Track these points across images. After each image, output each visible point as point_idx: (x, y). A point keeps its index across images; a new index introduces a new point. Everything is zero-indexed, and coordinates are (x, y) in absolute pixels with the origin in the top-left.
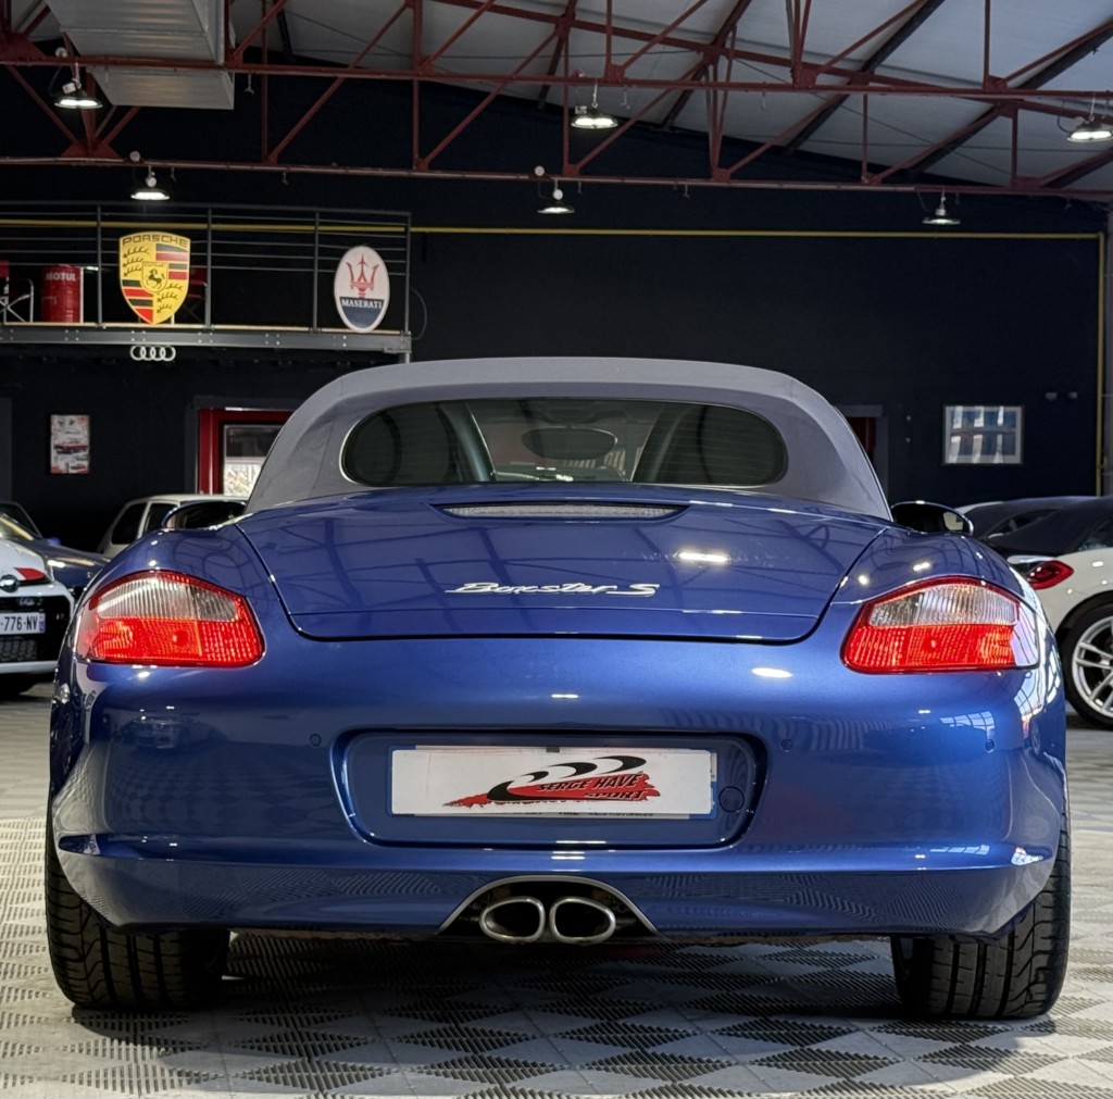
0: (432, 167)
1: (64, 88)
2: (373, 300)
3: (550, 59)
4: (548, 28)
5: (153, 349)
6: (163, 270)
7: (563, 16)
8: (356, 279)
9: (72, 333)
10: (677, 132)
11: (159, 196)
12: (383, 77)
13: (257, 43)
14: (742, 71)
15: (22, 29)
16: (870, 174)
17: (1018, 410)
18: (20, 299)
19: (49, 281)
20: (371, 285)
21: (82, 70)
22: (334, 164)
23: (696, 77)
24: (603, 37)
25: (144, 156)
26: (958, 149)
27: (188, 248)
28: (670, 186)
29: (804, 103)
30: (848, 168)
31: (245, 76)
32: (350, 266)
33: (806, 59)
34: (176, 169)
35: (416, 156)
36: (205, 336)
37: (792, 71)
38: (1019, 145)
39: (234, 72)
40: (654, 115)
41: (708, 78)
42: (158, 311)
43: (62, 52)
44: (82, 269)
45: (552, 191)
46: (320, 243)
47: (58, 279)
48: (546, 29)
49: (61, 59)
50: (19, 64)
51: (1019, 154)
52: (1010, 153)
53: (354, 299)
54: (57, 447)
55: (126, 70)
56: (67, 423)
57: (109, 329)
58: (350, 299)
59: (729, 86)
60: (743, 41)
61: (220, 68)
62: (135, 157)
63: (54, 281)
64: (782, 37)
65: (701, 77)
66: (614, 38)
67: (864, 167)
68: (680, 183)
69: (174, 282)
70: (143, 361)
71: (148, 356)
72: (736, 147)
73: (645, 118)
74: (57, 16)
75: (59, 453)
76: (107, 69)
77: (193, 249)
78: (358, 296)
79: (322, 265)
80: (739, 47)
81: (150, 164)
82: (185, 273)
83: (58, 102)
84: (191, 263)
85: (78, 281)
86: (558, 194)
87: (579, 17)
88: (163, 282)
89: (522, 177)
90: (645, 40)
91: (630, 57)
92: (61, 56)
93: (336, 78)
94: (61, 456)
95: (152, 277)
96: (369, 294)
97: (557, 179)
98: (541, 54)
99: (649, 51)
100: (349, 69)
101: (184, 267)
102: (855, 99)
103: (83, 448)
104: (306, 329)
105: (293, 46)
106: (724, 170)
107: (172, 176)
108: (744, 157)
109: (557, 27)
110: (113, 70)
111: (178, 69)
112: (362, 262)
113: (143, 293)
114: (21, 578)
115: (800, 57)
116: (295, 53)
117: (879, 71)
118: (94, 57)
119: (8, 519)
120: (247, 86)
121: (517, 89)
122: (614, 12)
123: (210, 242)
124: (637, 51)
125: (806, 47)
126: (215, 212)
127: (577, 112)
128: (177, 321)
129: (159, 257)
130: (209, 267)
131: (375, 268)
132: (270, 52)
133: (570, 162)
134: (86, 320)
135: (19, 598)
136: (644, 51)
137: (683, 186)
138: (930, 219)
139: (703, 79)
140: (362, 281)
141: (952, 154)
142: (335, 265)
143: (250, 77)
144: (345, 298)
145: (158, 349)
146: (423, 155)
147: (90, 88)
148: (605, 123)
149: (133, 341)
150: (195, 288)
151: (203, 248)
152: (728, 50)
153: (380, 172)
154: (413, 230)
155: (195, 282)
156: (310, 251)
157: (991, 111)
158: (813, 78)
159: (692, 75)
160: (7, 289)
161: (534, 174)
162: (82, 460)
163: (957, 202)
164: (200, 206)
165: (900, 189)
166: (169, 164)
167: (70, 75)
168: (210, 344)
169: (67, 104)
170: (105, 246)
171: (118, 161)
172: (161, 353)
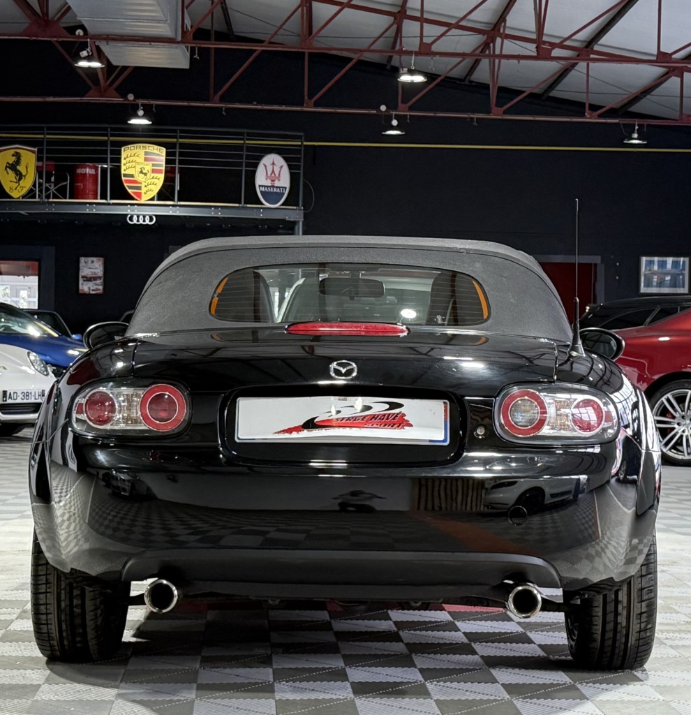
0: (316, 104)
1: (81, 54)
2: (279, 187)
3: (392, 40)
4: (392, 19)
5: (141, 217)
6: (148, 167)
7: (399, 12)
8: (269, 174)
9: (91, 206)
10: (473, 84)
11: (145, 122)
12: (280, 49)
13: (206, 25)
14: (510, 47)
15: (55, 19)
16: (590, 112)
17: (687, 260)
18: (61, 185)
19: (78, 174)
20: (279, 178)
21: (93, 43)
22: (255, 103)
23: (482, 51)
24: (418, 24)
25: (136, 97)
26: (648, 97)
27: (164, 154)
28: (466, 118)
29: (551, 67)
30: (576, 107)
31: (194, 48)
32: (265, 166)
33: (545, 39)
34: (157, 105)
35: (306, 98)
36: (172, 210)
37: (537, 48)
38: (684, 95)
39: (189, 45)
40: (458, 73)
42: (145, 193)
43: (79, 32)
44: (100, 166)
45: (392, 120)
46: (247, 151)
47: (84, 172)
48: (386, 21)
49: (80, 37)
50: (55, 39)
51: (684, 99)
52: (678, 100)
53: (267, 187)
54: (83, 277)
55: (120, 44)
56: (90, 262)
57: (114, 204)
58: (265, 186)
59: (502, 56)
60: (509, 28)
61: (178, 43)
62: (131, 97)
63: (82, 174)
64: (532, 26)
65: (485, 52)
66: (425, 25)
67: (587, 106)
68: (471, 116)
69: (155, 175)
70: (135, 224)
71: (138, 221)
72: (506, 93)
73: (447, 75)
74: (76, 11)
75: (84, 280)
76: (108, 44)
77: (168, 154)
78: (270, 185)
79: (247, 165)
80: (507, 32)
81: (140, 102)
82: (162, 170)
83: (77, 63)
84: (166, 163)
85: (97, 174)
86: (395, 123)
87: (408, 12)
88: (148, 175)
89: (372, 112)
90: (446, 26)
91: (435, 38)
92: (79, 35)
93: (256, 50)
94: (85, 283)
95: (141, 172)
96: (277, 184)
97: (394, 113)
98: (384, 36)
99: (449, 33)
100: (264, 44)
101: (161, 166)
102: (582, 65)
103: (100, 278)
104: (237, 205)
106: (499, 109)
107: (154, 109)
108: (512, 99)
109: (395, 19)
110: (110, 42)
111: (152, 43)
112: (273, 164)
113: (135, 182)
115: (542, 38)
117: (596, 48)
118: (100, 35)
120: (196, 54)
121: (368, 57)
122: (425, 8)
123: (177, 151)
124: (441, 33)
125: (545, 31)
126: (182, 131)
127: (401, 72)
128: (159, 200)
129: (146, 159)
130: (177, 166)
131: (281, 167)
132: (216, 32)
133: (402, 102)
134: (101, 199)
136: (443, 35)
137: (472, 118)
138: (628, 140)
139: (487, 52)
140: (273, 175)
141: (645, 100)
142: (256, 166)
143: (197, 48)
144: (262, 186)
145: (144, 217)
146: (310, 97)
147: (100, 56)
148: (419, 79)
149: (129, 212)
150: (169, 179)
151: (173, 154)
152: (502, 34)
153: (284, 108)
154: (305, 143)
155: (169, 175)
156: (240, 157)
157: (667, 73)
158: (550, 51)
159: (480, 50)
160: (53, 179)
161: (380, 110)
162: (99, 285)
163: (645, 129)
164: (173, 128)
165: (609, 121)
166: (152, 102)
167: (84, 46)
168: (178, 213)
169: (83, 64)
170: (113, 152)
171: (121, 100)
172: (146, 219)
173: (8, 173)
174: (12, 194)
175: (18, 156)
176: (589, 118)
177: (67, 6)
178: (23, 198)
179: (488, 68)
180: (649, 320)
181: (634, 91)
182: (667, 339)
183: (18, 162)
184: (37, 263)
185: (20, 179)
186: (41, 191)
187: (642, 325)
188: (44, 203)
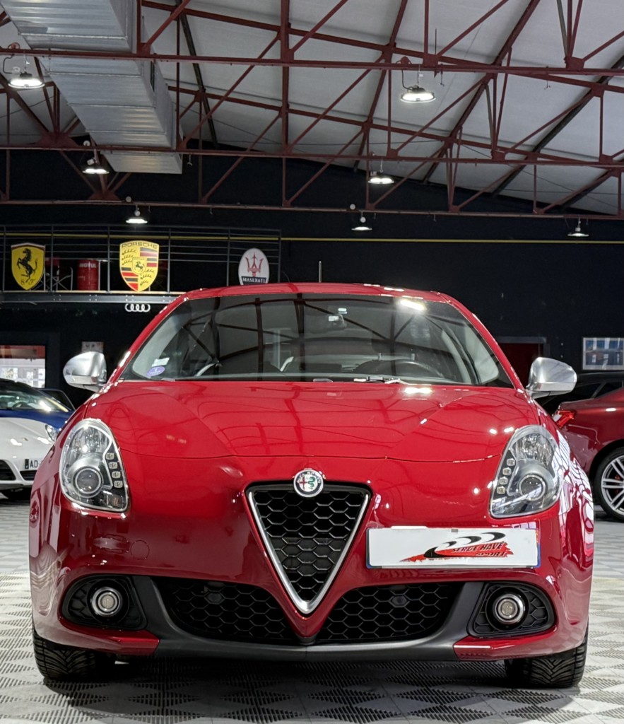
0: (293, 204)
1: (88, 162)
2: (260, 278)
3: (359, 145)
4: (359, 128)
5: (138, 306)
6: (143, 262)
7: (366, 122)
8: (251, 266)
9: (93, 297)
10: (432, 184)
11: (141, 221)
12: (264, 156)
13: (196, 136)
14: (466, 152)
15: (65, 131)
16: (538, 208)
18: (65, 278)
19: (81, 268)
20: (259, 270)
21: (98, 153)
22: (239, 204)
23: (440, 155)
24: (386, 132)
25: (133, 200)
26: (589, 195)
27: (158, 249)
28: (427, 215)
29: (502, 169)
30: (526, 205)
31: (188, 155)
33: (499, 144)
34: (151, 207)
35: (284, 198)
36: (166, 298)
37: (492, 152)
39: (182, 153)
42: (141, 285)
43: (87, 143)
44: (100, 261)
45: (360, 217)
46: (231, 246)
48: (355, 129)
49: (87, 147)
50: (65, 149)
51: (622, 196)
52: (617, 197)
53: (249, 278)
55: (122, 153)
56: (91, 346)
57: (113, 294)
58: (247, 277)
59: (458, 160)
60: (465, 134)
61: (174, 151)
62: (129, 199)
63: (84, 268)
64: (486, 132)
65: (442, 155)
66: (393, 134)
67: (535, 204)
68: (432, 213)
69: (150, 268)
70: (132, 312)
71: (135, 309)
72: (462, 193)
73: (414, 176)
74: (84, 124)
76: (111, 153)
77: (161, 250)
78: (251, 276)
79: (231, 258)
80: (463, 138)
81: (137, 204)
82: (156, 264)
83: (84, 170)
84: (159, 258)
85: (97, 268)
86: (363, 220)
87: (375, 122)
88: (144, 268)
89: (343, 210)
90: (411, 134)
91: (401, 144)
92: (86, 145)
93: (238, 157)
95: (137, 266)
96: (258, 275)
97: (362, 211)
98: (354, 142)
99: (413, 140)
100: (247, 151)
101: (155, 260)
102: (529, 168)
105: (217, 138)
106: (456, 206)
107: (149, 210)
108: (467, 198)
109: (363, 128)
110: (114, 152)
112: (254, 257)
113: (132, 274)
115: (496, 143)
116: (219, 142)
117: (543, 152)
118: (104, 145)
120: (188, 161)
121: (338, 162)
122: (393, 118)
123: (169, 246)
124: (406, 140)
125: (500, 137)
126: (173, 229)
127: (371, 175)
128: (152, 290)
129: (142, 255)
130: (169, 260)
131: (261, 260)
132: (204, 142)
133: (370, 202)
134: (101, 289)
136: (409, 141)
137: (433, 215)
138: (572, 234)
139: (445, 156)
140: (254, 267)
141: (585, 197)
142: (239, 259)
143: (190, 156)
144: (245, 277)
145: (140, 305)
146: (288, 198)
147: (102, 163)
148: (387, 181)
149: (127, 301)
150: (162, 272)
151: (166, 250)
152: (458, 140)
154: (283, 239)
155: (162, 268)
156: (225, 251)
157: (606, 174)
158: (503, 156)
159: (438, 154)
160: (58, 273)
161: (350, 209)
163: (587, 224)
164: (165, 226)
165: (554, 216)
166: (148, 204)
167: (91, 156)
169: (90, 171)
170: (112, 248)
171: (119, 202)
172: (142, 308)
173: (19, 268)
174: (23, 286)
175: (28, 252)
176: (537, 214)
177: (76, 120)
178: (32, 289)
179: (446, 172)
180: (595, 393)
181: (576, 189)
182: (613, 410)
183: (28, 258)
184: (44, 347)
185: (30, 273)
186: (48, 284)
187: (589, 398)
188: (51, 294)
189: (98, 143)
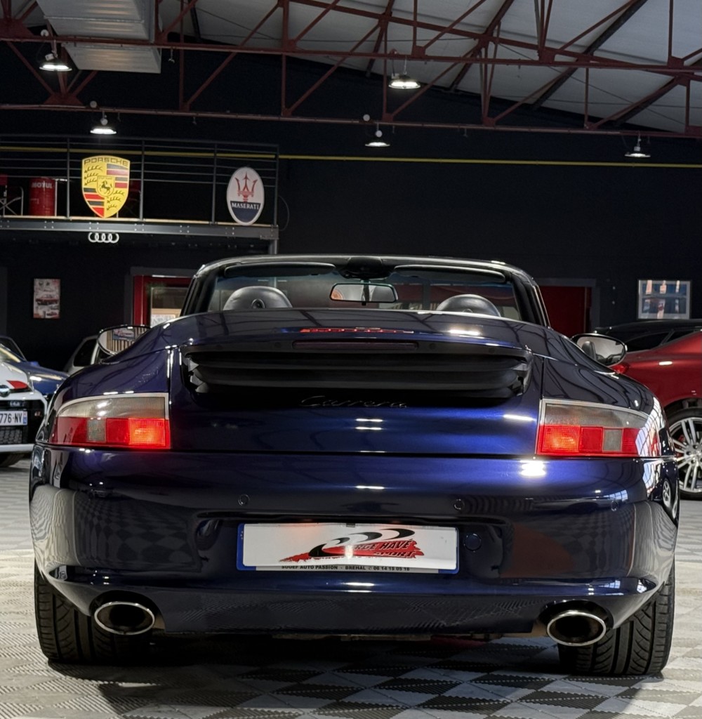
0: (294, 114)
1: (46, 57)
2: (253, 204)
3: (374, 43)
4: (375, 22)
5: (104, 235)
6: (111, 181)
7: (384, 14)
8: (242, 189)
9: (49, 223)
10: (460, 93)
11: (109, 131)
12: (262, 52)
13: (177, 29)
14: (504, 52)
15: (19, 17)
16: (589, 123)
17: (688, 284)
18: (14, 200)
19: (34, 188)
20: (252, 194)
21: (59, 45)
22: (228, 112)
24: (411, 28)
25: (99, 105)
26: (650, 107)
27: (128, 167)
28: (456, 129)
29: (547, 74)
30: (575, 119)
31: (169, 50)
32: (238, 180)
33: (547, 45)
34: (122, 114)
35: (284, 106)
36: (139, 227)
37: (539, 54)
38: (691, 105)
39: (162, 47)
40: (445, 81)
41: (481, 56)
42: (108, 209)
43: (45, 33)
44: (57, 180)
45: (376, 131)
46: (218, 164)
47: (39, 187)
48: (371, 23)
49: (45, 37)
50: (18, 40)
51: (691, 110)
52: (684, 110)
53: (240, 203)
54: (38, 300)
55: (88, 45)
56: (45, 284)
57: (74, 221)
58: (237, 202)
59: (495, 61)
60: (504, 31)
61: (152, 44)
62: (94, 104)
63: (37, 188)
64: (532, 29)
65: (476, 56)
66: (419, 29)
67: (586, 118)
68: (461, 127)
69: (119, 190)
70: (97, 243)
71: (100, 239)
72: (499, 104)
73: (438, 83)
74: (41, 7)
75: (39, 304)
76: (75, 45)
77: (132, 167)
78: (243, 201)
79: (218, 179)
80: (502, 36)
81: (103, 110)
82: (126, 184)
83: (42, 66)
84: (130, 177)
85: (54, 189)
86: (379, 134)
87: (395, 15)
88: (111, 189)
89: (355, 122)
90: (439, 30)
91: (428, 42)
92: (44, 35)
93: (230, 53)
94: (39, 307)
95: (103, 186)
96: (250, 200)
97: (378, 123)
98: (368, 39)
99: (442, 38)
100: (239, 47)
101: (125, 179)
102: (581, 71)
103: (55, 301)
104: (207, 222)
105: (201, 33)
106: (492, 119)
107: (119, 118)
108: (504, 110)
109: (379, 22)
110: (79, 45)
111: (124, 45)
112: (246, 178)
113: (97, 197)
114: (12, 387)
115: (544, 44)
116: (202, 37)
117: (597, 54)
118: (67, 36)
119: (4, 348)
120: (169, 57)
121: (354, 63)
122: (420, 11)
123: (143, 163)
124: (432, 38)
125: (548, 37)
126: (147, 142)
127: (393, 77)
128: (120, 216)
129: (108, 173)
130: (142, 180)
131: (255, 182)
132: (185, 35)
133: (387, 112)
134: (58, 215)
135: (9, 401)
136: (437, 38)
137: (463, 129)
138: (630, 154)
139: (478, 57)
140: (246, 190)
141: (645, 110)
142: (227, 180)
143: (172, 51)
144: (234, 202)
145: (107, 235)
146: (288, 106)
147: (63, 57)
148: (412, 85)
149: (90, 229)
150: (133, 195)
151: (138, 167)
152: (495, 38)
153: (259, 117)
154: (281, 157)
155: (133, 190)
156: (211, 170)
157: (672, 81)
158: (553, 57)
159: (470, 54)
160: (5, 194)
161: (363, 119)
162: (54, 309)
163: (649, 142)
164: (137, 139)
165: (610, 133)
166: (117, 110)
167: (50, 52)
168: (143, 231)
169: (48, 67)
170: (72, 165)
171: (82, 108)
172: (109, 238)
176: (588, 130)
177: (31, 4)
179: (479, 77)
181: (635, 101)
189: (58, 33)
